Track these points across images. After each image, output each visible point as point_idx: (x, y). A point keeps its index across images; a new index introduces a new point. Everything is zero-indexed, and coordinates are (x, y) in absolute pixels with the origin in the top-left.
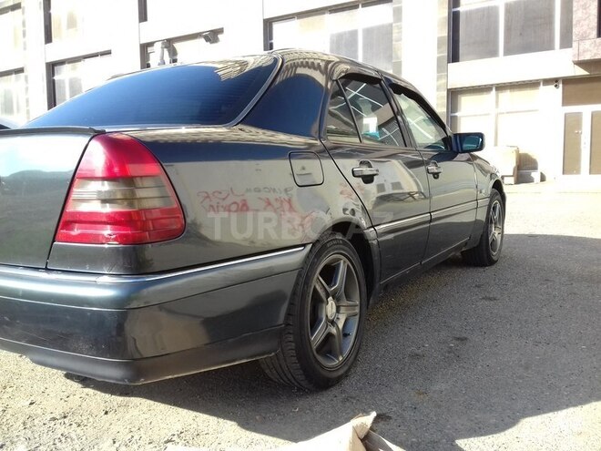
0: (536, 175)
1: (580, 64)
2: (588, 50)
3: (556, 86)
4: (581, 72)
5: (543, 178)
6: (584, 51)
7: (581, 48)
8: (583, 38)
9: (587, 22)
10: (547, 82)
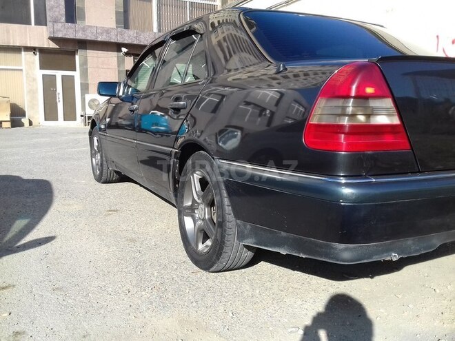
0: (25, 121)
1: (53, 39)
2: (60, 31)
3: (34, 53)
4: (53, 45)
5: (31, 123)
6: (57, 31)
7: (55, 27)
8: (55, 21)
9: (57, 10)
10: (28, 49)
